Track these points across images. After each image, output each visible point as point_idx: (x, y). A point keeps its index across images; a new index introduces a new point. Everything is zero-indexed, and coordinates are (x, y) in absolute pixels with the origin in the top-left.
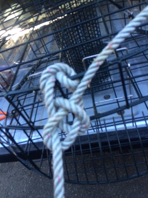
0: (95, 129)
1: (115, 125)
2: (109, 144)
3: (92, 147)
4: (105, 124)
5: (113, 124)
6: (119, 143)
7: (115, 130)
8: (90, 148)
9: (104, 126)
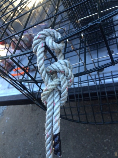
0: (95, 81)
1: (113, 78)
2: (106, 94)
3: (91, 96)
4: (104, 77)
5: (111, 77)
6: (115, 93)
7: (112, 82)
8: (90, 96)
9: (103, 79)
